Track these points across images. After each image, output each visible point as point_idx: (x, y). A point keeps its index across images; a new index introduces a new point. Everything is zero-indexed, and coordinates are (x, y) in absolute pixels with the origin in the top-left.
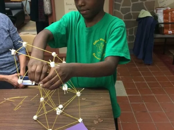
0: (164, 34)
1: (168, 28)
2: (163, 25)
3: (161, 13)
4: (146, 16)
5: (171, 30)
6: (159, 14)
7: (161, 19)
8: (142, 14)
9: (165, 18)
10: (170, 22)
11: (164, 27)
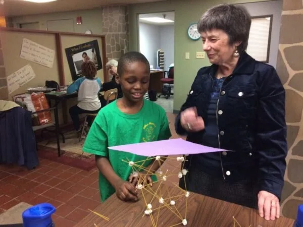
0: (40, 124)
1: (42, 117)
2: (36, 115)
3: (29, 100)
4: (12, 107)
5: (46, 118)
6: (27, 102)
7: (31, 107)
8: (5, 106)
9: (36, 106)
10: (42, 109)
11: (38, 117)
